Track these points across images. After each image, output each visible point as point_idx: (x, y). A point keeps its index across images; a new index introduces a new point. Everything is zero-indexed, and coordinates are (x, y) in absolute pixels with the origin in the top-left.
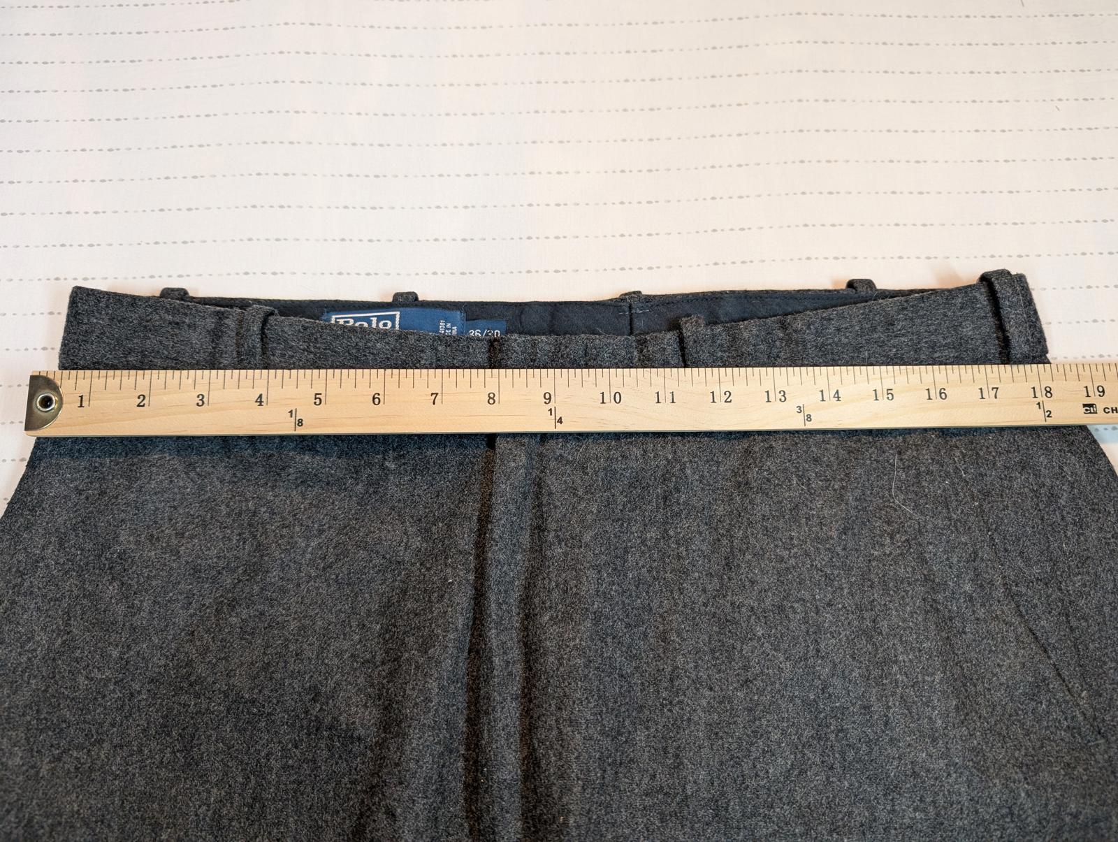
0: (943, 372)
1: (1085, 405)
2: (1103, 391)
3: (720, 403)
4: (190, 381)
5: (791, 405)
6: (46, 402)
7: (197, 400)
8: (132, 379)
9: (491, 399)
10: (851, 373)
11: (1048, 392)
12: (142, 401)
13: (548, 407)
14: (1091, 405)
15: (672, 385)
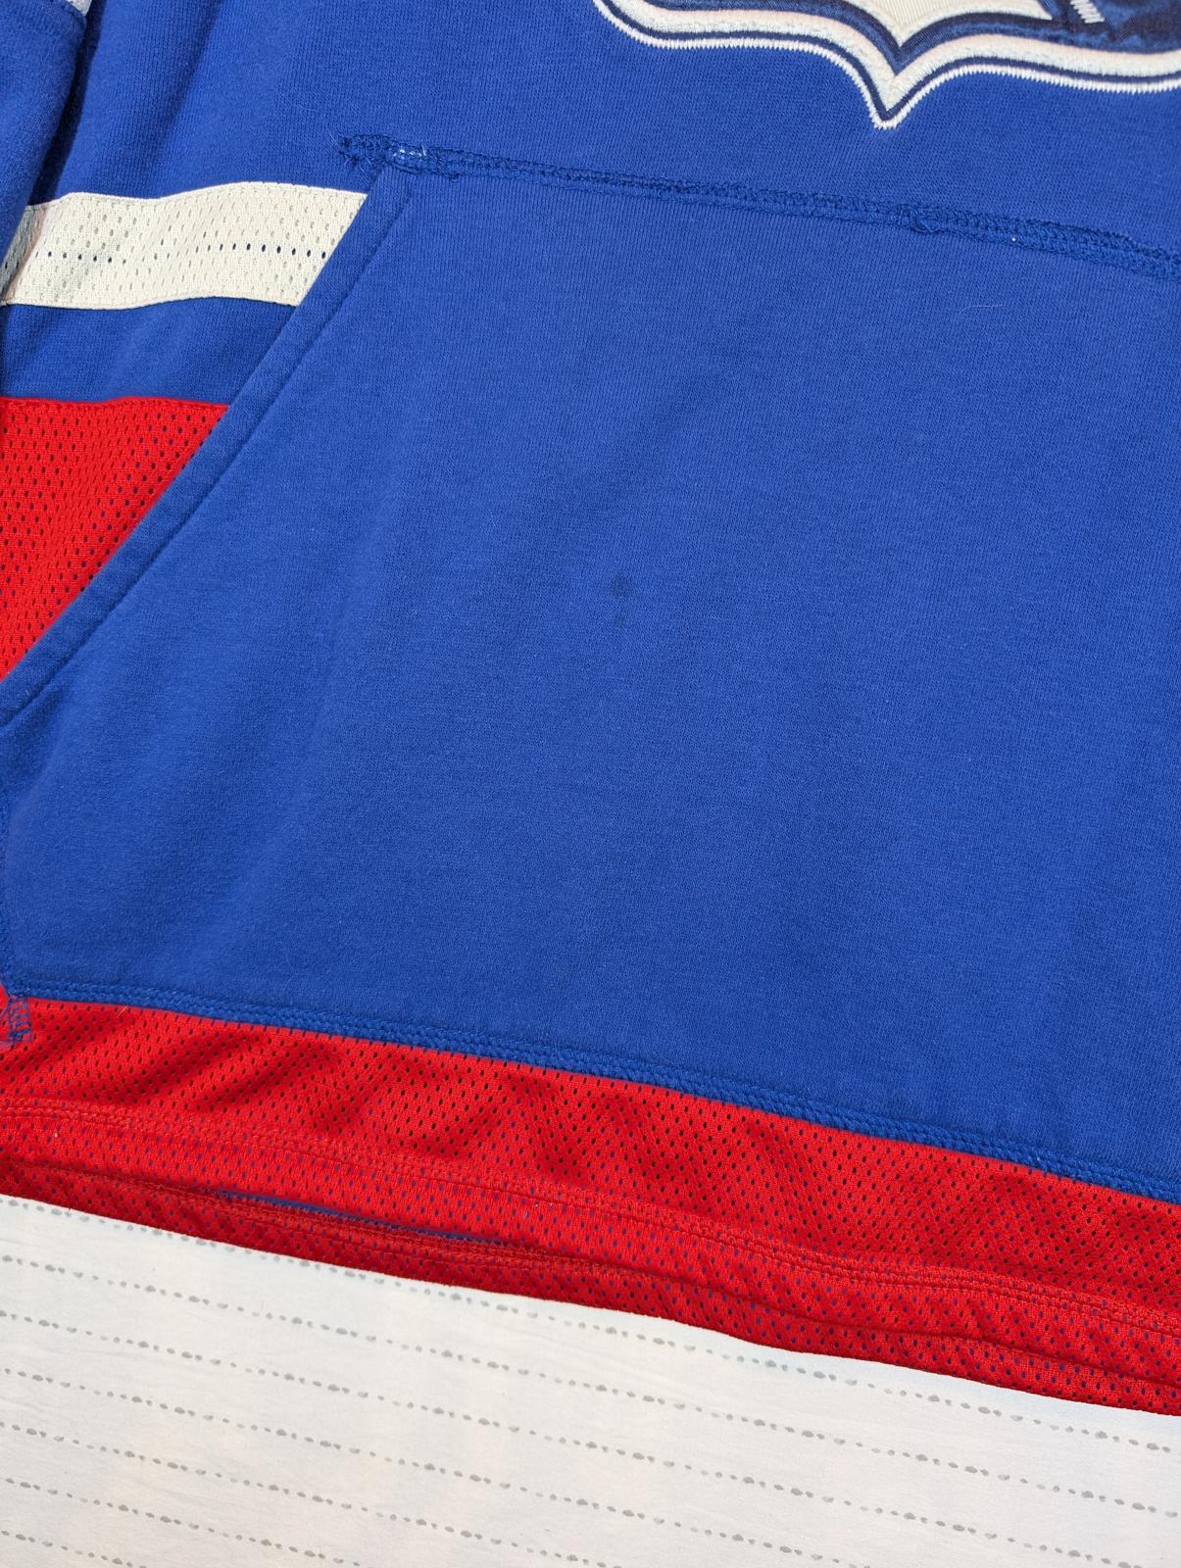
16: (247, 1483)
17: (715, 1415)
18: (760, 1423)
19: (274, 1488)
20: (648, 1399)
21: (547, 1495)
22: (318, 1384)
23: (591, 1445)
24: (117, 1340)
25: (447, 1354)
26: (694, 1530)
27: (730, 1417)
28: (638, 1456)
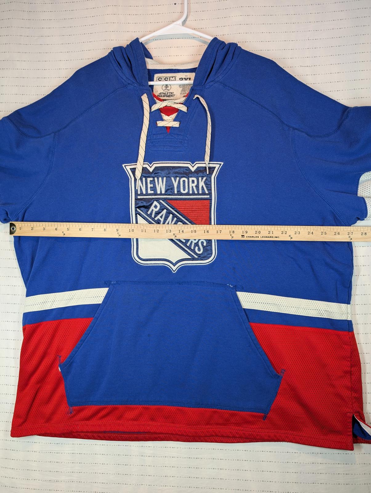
0: (209, 227)
1: (242, 236)
2: (247, 232)
3: (156, 232)
4: (42, 225)
5: (172, 233)
6: (13, 229)
7: (43, 229)
8: (30, 224)
9: (105, 230)
10: (187, 226)
11: (233, 232)
12: (32, 229)
13: (118, 232)
14: (243, 236)
15: (145, 228)
16: (114, 484)
17: (183, 458)
18: (189, 458)
19: (119, 484)
20: (173, 457)
21: (160, 476)
22: (123, 465)
23: (166, 467)
24: (91, 464)
25: (142, 456)
26: (183, 477)
27: (185, 458)
28: (173, 467)
